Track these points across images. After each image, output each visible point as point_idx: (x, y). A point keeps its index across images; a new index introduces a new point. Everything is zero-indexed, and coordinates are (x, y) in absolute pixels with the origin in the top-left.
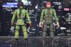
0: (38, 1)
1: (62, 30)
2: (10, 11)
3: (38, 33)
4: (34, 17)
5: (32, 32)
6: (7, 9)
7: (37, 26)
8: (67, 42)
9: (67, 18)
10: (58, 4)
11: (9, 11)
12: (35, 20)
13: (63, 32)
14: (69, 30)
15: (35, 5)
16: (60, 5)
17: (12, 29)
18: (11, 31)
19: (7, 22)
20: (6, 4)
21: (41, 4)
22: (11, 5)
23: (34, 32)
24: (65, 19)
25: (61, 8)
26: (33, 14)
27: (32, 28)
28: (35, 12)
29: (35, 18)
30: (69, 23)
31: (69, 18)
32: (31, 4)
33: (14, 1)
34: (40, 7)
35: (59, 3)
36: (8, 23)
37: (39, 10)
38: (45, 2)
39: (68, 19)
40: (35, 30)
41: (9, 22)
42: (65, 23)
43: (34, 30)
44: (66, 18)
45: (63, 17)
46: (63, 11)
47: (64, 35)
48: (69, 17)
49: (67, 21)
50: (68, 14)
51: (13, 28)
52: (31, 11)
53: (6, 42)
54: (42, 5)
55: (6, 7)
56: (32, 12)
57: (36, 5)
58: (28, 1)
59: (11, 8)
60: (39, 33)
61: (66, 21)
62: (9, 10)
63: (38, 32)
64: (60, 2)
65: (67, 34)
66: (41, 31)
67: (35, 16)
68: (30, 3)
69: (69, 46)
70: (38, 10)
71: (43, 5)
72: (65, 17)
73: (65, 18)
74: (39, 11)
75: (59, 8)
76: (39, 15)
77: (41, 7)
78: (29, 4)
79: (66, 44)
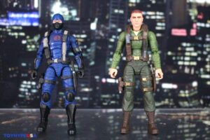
0: (98, 9)
1: (165, 91)
2: (19, 36)
3: (97, 100)
4: (87, 53)
5: (81, 97)
6: (9, 30)
7: (96, 80)
8: (180, 127)
9: (182, 58)
10: (153, 17)
11: (17, 37)
12: (90, 62)
13: (169, 98)
14: (187, 92)
15: (89, 20)
16: (160, 21)
17: (25, 88)
18: (20, 92)
19: (11, 67)
20: (7, 18)
21: (107, 17)
22: (23, 19)
23: (85, 96)
24: (174, 58)
25: (164, 28)
26: (85, 47)
27: (83, 85)
28: (89, 40)
29: (88, 58)
30: (187, 71)
31: (187, 56)
32: (77, 16)
33: (28, 9)
34: (102, 26)
35: (158, 13)
36: (12, 72)
37: (102, 34)
38: (116, 11)
39: (184, 61)
40: (91, 90)
41: (17, 68)
42: (174, 72)
43: (87, 90)
44: (178, 58)
45: (169, 53)
46: (168, 37)
47: (171, 104)
48: (187, 54)
49: (180, 65)
50: (182, 47)
51: (27, 85)
52: (78, 36)
53: (3, 123)
54: (110, 20)
55: (7, 24)
56: (82, 40)
57: (93, 21)
58: (70, 9)
59: (21, 28)
60: (102, 100)
61: (177, 67)
62: (16, 34)
63: (98, 96)
64: (160, 11)
65: (181, 103)
66: (106, 94)
67: (89, 50)
68: (74, 13)
69: (187, 135)
70: (99, 35)
71: (112, 18)
72: (174, 54)
73: (176, 56)
74: (101, 36)
75: (158, 28)
76: (100, 48)
77: (108, 26)
78: (72, 18)
79: (178, 132)
